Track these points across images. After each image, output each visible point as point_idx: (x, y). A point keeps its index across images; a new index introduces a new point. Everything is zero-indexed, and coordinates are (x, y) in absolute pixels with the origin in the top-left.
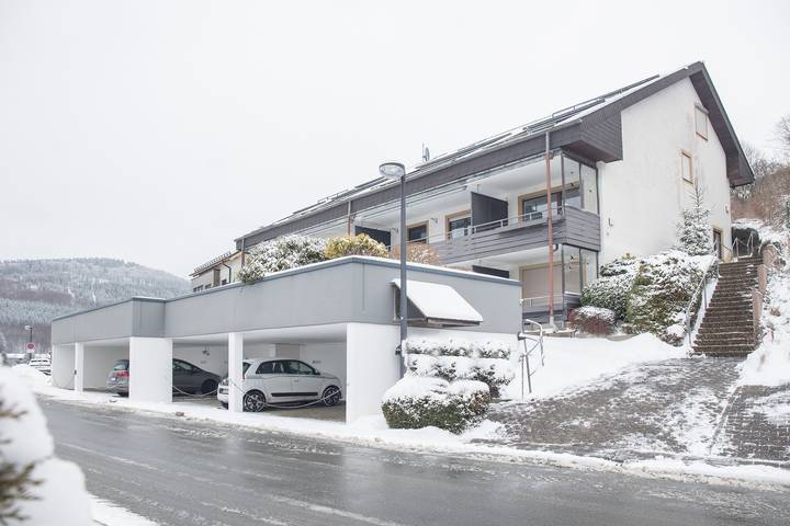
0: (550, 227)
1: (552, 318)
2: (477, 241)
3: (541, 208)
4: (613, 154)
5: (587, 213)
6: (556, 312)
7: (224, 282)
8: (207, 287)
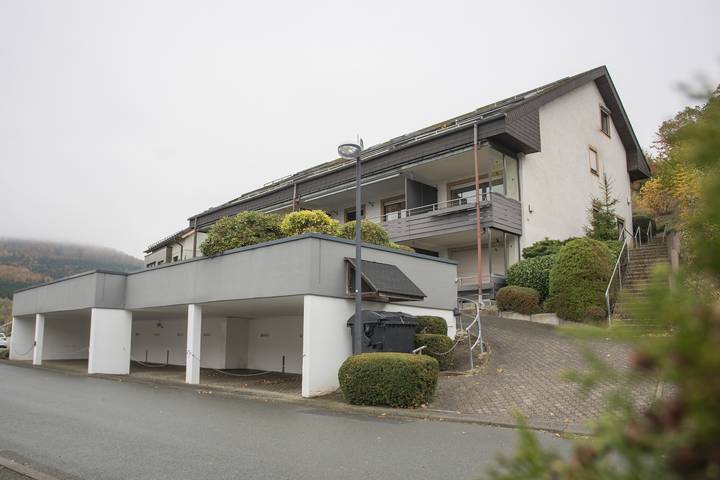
0: (478, 212)
1: (480, 296)
2: (412, 223)
3: (465, 195)
4: (533, 146)
5: (509, 200)
6: (484, 291)
7: (176, 259)
8: (159, 263)
